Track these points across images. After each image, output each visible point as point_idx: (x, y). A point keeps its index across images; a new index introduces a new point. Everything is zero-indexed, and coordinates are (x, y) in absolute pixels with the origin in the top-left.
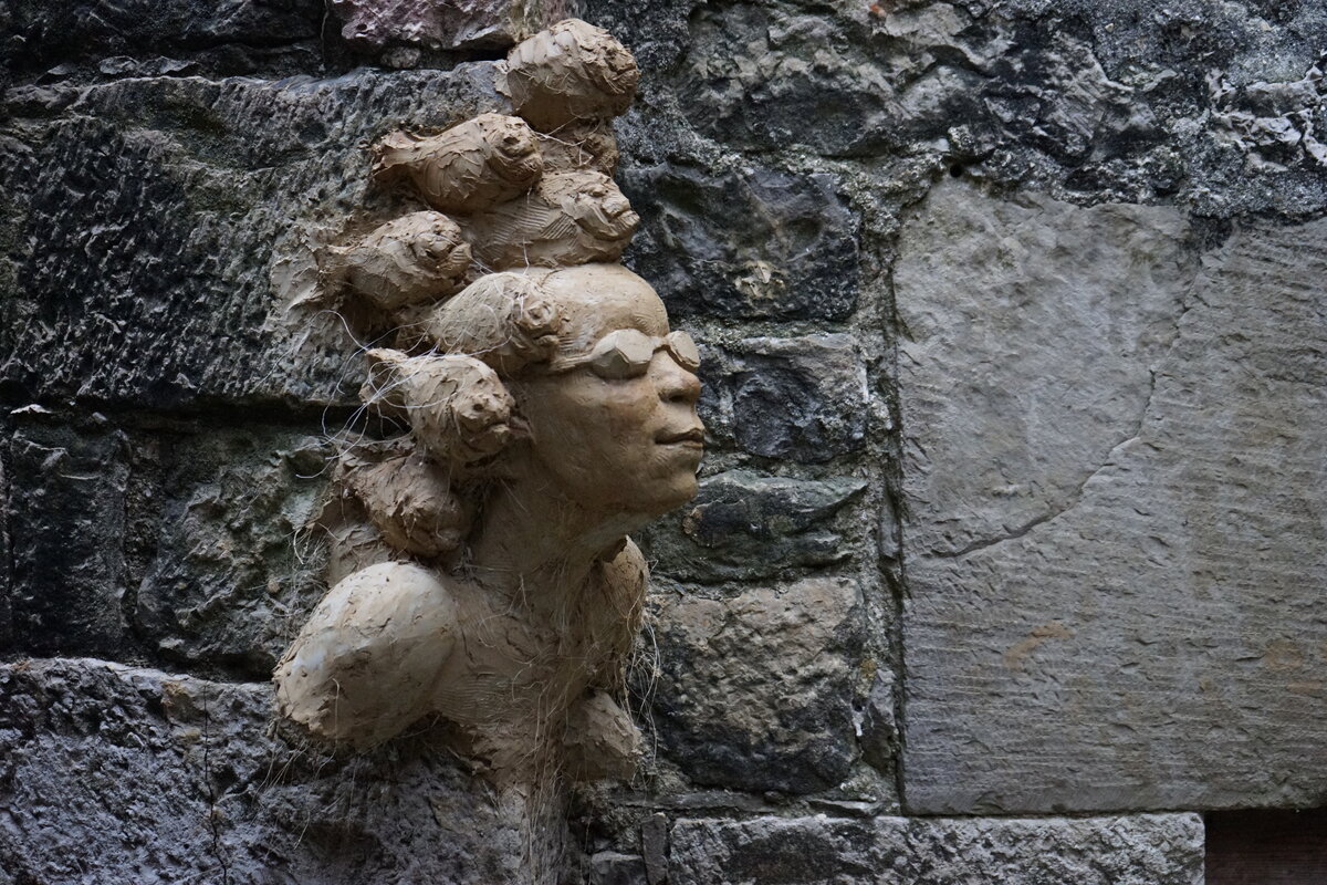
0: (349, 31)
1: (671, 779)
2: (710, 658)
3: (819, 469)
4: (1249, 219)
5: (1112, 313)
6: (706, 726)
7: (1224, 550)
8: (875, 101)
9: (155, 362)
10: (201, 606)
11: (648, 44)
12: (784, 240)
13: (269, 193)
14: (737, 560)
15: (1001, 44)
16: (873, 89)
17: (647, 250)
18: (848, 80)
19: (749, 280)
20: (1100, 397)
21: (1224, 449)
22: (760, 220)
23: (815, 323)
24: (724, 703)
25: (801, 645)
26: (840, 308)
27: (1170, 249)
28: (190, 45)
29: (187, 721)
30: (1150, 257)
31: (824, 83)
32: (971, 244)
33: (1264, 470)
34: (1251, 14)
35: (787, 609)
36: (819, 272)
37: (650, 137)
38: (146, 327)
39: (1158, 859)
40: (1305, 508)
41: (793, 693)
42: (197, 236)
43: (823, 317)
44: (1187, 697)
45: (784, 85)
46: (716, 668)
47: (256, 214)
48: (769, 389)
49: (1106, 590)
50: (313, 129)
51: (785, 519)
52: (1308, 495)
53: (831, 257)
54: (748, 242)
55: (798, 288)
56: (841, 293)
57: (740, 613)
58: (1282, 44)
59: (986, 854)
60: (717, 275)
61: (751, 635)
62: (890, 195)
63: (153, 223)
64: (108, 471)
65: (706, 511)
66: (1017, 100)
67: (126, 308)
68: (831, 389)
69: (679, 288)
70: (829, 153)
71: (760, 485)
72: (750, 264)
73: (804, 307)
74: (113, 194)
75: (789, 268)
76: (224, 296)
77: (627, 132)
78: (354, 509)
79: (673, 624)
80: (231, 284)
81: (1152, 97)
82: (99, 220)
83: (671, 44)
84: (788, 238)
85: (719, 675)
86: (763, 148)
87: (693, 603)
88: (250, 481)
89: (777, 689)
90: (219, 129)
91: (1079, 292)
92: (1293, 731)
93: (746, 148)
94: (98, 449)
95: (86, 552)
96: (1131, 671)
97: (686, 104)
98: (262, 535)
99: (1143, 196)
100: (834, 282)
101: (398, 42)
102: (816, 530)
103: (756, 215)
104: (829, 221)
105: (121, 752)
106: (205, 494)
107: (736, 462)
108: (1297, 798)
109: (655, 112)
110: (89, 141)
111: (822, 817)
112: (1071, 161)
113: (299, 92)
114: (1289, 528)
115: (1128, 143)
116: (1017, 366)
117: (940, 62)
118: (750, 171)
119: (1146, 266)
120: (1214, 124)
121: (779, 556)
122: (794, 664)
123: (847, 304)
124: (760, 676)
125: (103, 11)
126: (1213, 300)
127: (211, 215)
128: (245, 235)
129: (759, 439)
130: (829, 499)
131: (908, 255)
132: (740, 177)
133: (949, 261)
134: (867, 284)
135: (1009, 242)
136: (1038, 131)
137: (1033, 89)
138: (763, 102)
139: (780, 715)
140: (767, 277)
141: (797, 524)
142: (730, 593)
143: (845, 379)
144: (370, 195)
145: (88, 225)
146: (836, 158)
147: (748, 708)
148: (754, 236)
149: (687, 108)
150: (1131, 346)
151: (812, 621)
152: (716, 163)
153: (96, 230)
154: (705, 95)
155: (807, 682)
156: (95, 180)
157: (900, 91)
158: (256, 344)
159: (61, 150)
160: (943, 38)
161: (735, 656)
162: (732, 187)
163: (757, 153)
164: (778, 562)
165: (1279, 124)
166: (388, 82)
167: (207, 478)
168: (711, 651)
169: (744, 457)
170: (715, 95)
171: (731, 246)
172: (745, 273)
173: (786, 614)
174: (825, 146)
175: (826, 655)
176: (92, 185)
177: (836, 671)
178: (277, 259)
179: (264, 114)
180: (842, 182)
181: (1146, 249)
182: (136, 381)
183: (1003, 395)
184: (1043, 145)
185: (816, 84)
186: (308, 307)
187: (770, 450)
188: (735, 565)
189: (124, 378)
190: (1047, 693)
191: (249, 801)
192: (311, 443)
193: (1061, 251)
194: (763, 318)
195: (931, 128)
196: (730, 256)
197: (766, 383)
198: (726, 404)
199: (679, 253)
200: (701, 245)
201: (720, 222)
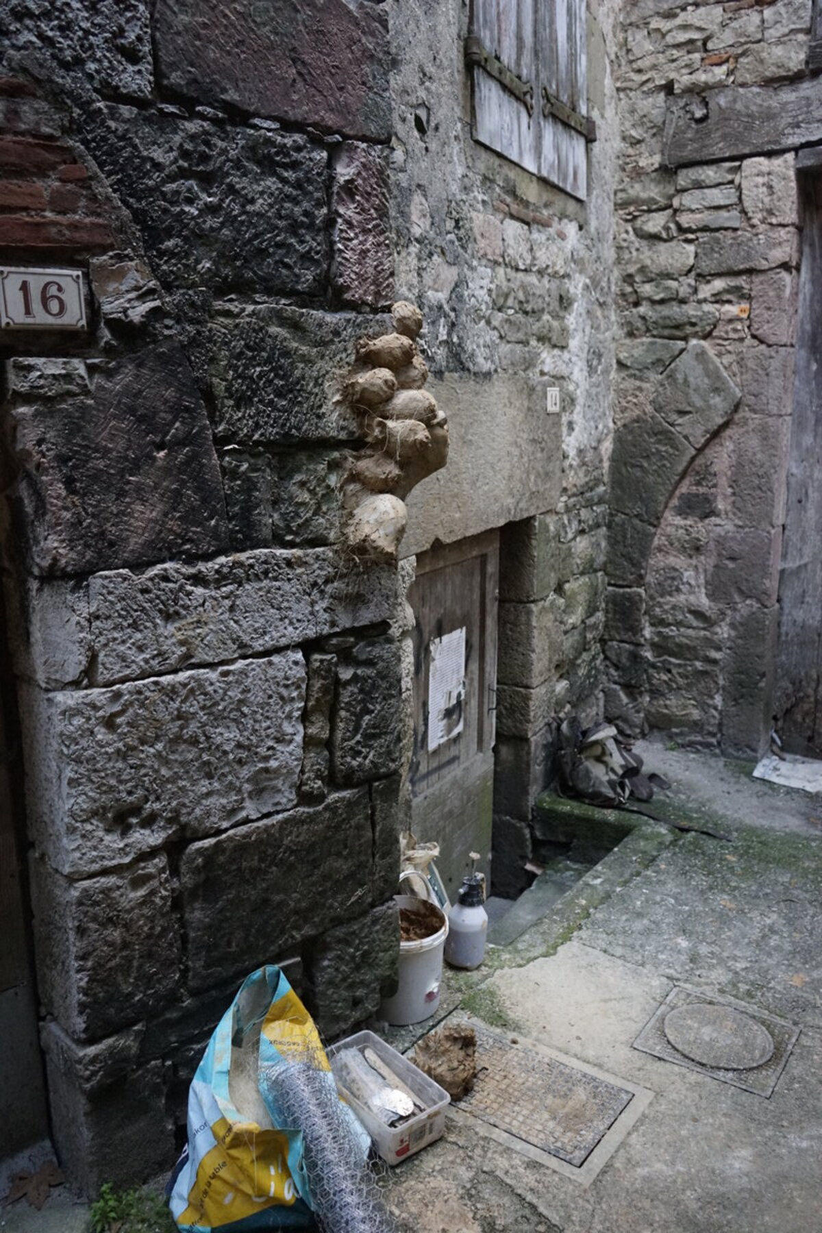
0: (347, 296)
9: (284, 425)
10: (300, 521)
13: (322, 357)
29: (300, 566)
38: (279, 411)
39: (410, 571)
42: (297, 373)
44: (414, 520)
47: (318, 366)
50: (337, 333)
63: (281, 367)
64: (264, 471)
67: (271, 402)
74: (264, 354)
76: (308, 398)
78: (354, 477)
80: (311, 393)
82: (259, 365)
88: (315, 470)
90: (304, 330)
92: (429, 526)
94: (260, 462)
95: (258, 505)
98: (320, 491)
101: (365, 303)
105: (277, 584)
106: (298, 477)
110: (254, 331)
113: (331, 318)
125: (255, 273)
127: (302, 365)
128: (315, 374)
144: (356, 360)
145: (254, 367)
153: (258, 369)
156: (256, 348)
158: (320, 417)
159: (242, 333)
166: (360, 318)
167: (298, 470)
176: (255, 350)
178: (327, 384)
179: (320, 326)
182: (277, 433)
186: (338, 403)
189: (272, 432)
191: (322, 592)
192: (336, 454)
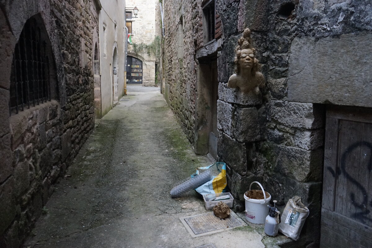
1: (272, 97)
3: (284, 67)
4: (321, 37)
5: (308, 49)
6: (274, 92)
7: (316, 75)
8: (289, 30)
11: (272, 27)
15: (300, 22)
16: (289, 28)
17: (272, 47)
20: (306, 59)
21: (317, 64)
22: (280, 43)
24: (275, 90)
25: (281, 84)
27: (313, 42)
28: (233, 34)
30: (312, 43)
31: (286, 29)
32: (296, 43)
33: (321, 66)
34: (323, 14)
35: (280, 81)
36: (285, 48)
37: (272, 36)
39: (308, 108)
40: (324, 70)
43: (285, 52)
44: (311, 91)
45: (283, 29)
46: (275, 86)
49: (305, 79)
52: (325, 68)
53: (286, 46)
54: (279, 45)
55: (283, 49)
57: (276, 81)
58: (326, 17)
59: (294, 106)
60: (277, 49)
61: (277, 83)
62: (290, 39)
65: (275, 71)
66: (301, 28)
69: (274, 50)
71: (279, 69)
73: (283, 51)
75: (282, 47)
77: (270, 36)
79: (272, 82)
81: (313, 25)
84: (282, 44)
86: (281, 36)
87: (274, 80)
91: (305, 47)
92: (321, 95)
96: (307, 88)
97: (275, 32)
99: (311, 36)
101: (240, 32)
102: (283, 73)
104: (285, 42)
107: (278, 67)
108: (321, 103)
109: (273, 34)
111: (282, 101)
112: (305, 33)
114: (322, 72)
115: (310, 31)
116: (299, 56)
117: (295, 25)
118: (280, 38)
119: (311, 44)
120: (318, 27)
124: (277, 87)
126: (317, 47)
130: (284, 70)
131: (292, 45)
133: (295, 45)
134: (288, 48)
135: (300, 43)
136: (303, 31)
137: (302, 26)
138: (281, 31)
139: (279, 91)
141: (281, 73)
142: (276, 79)
143: (285, 58)
147: (277, 90)
148: (280, 45)
150: (309, 53)
151: (282, 82)
152: (277, 38)
155: (281, 88)
157: (292, 28)
160: (295, 22)
162: (278, 40)
164: (280, 76)
165: (325, 27)
166: (239, 35)
170: (277, 31)
172: (279, 48)
174: (286, 35)
177: (283, 87)
179: (236, 39)
180: (287, 38)
181: (311, 42)
183: (298, 59)
184: (303, 32)
187: (280, 65)
188: (277, 77)
190: (299, 90)
193: (304, 43)
194: (280, 53)
195: (294, 32)
196: (278, 47)
197: (280, 59)
198: (277, 61)
199: (274, 47)
200: (276, 46)
201: (277, 43)
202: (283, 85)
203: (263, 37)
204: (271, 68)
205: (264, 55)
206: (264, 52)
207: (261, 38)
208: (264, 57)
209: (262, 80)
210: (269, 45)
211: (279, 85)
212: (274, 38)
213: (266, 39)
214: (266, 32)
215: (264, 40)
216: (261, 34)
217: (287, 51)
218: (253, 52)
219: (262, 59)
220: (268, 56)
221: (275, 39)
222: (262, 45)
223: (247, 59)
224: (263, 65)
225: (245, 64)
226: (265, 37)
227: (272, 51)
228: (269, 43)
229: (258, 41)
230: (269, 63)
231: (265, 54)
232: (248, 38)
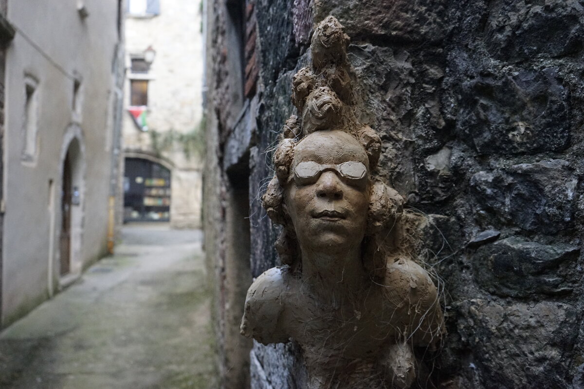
2: (497, 337)
3: (551, 238)
6: (496, 373)
8: (574, 19)
11: (469, 18)
12: (531, 109)
14: (511, 286)
16: (573, 12)
17: (473, 122)
18: (560, 10)
19: (515, 133)
22: (519, 99)
23: (547, 154)
24: (502, 363)
25: (537, 339)
26: (559, 144)
28: (284, 64)
31: (549, 16)
35: (531, 317)
36: (548, 125)
37: (473, 65)
41: (532, 366)
43: (550, 150)
45: (530, 22)
46: (500, 342)
48: (524, 192)
51: (530, 266)
53: (554, 115)
54: (514, 112)
55: (538, 135)
56: (559, 136)
57: (509, 315)
60: (502, 132)
61: (514, 328)
65: (496, 257)
68: (550, 192)
69: (486, 140)
70: (556, 55)
71: (520, 245)
72: (516, 124)
73: (541, 145)
75: (534, 124)
77: (462, 65)
79: (484, 315)
83: (477, 15)
84: (534, 107)
85: (501, 347)
86: (525, 61)
87: (494, 306)
89: (525, 361)
93: (516, 61)
97: (488, 44)
100: (556, 129)
102: (547, 273)
103: (517, 97)
104: (551, 95)
107: (514, 232)
109: (474, 51)
118: (516, 74)
121: (528, 286)
122: (533, 349)
123: (563, 142)
124: (518, 352)
129: (524, 220)
130: (551, 255)
132: (510, 77)
134: (577, 129)
138: (520, 34)
139: (527, 376)
140: (522, 130)
141: (535, 268)
142: (509, 303)
143: (556, 186)
146: (559, 57)
147: (513, 369)
148: (517, 109)
149: (488, 46)
151: (542, 326)
152: (499, 72)
154: (495, 37)
155: (541, 360)
161: (508, 338)
162: (506, 83)
163: (521, 63)
164: (529, 289)
168: (497, 333)
169: (517, 229)
170: (500, 36)
171: (507, 115)
172: (514, 129)
173: (530, 320)
174: (554, 51)
175: (549, 347)
177: (552, 358)
180: (560, 71)
185: (546, 16)
187: (528, 226)
188: (511, 289)
194: (523, 153)
196: (507, 121)
197: (522, 189)
198: (507, 201)
199: (486, 122)
200: (495, 117)
201: (502, 103)
202: (553, 345)
203: (423, 74)
204: (475, 235)
205: (431, 167)
206: (434, 151)
207: (411, 74)
208: (433, 174)
209: (424, 307)
210: (455, 112)
211: (525, 340)
212: (485, 74)
213: (442, 78)
214: (438, 44)
215: (430, 89)
216: (414, 53)
217: (569, 144)
218: (367, 148)
219: (422, 186)
220: (457, 173)
221: (490, 81)
222: (420, 111)
223: (322, 195)
224: (428, 220)
225: (315, 222)
226: (434, 72)
227: (473, 147)
228: (460, 103)
229: (398, 92)
230: (462, 205)
231: (438, 162)
232: (332, 71)
